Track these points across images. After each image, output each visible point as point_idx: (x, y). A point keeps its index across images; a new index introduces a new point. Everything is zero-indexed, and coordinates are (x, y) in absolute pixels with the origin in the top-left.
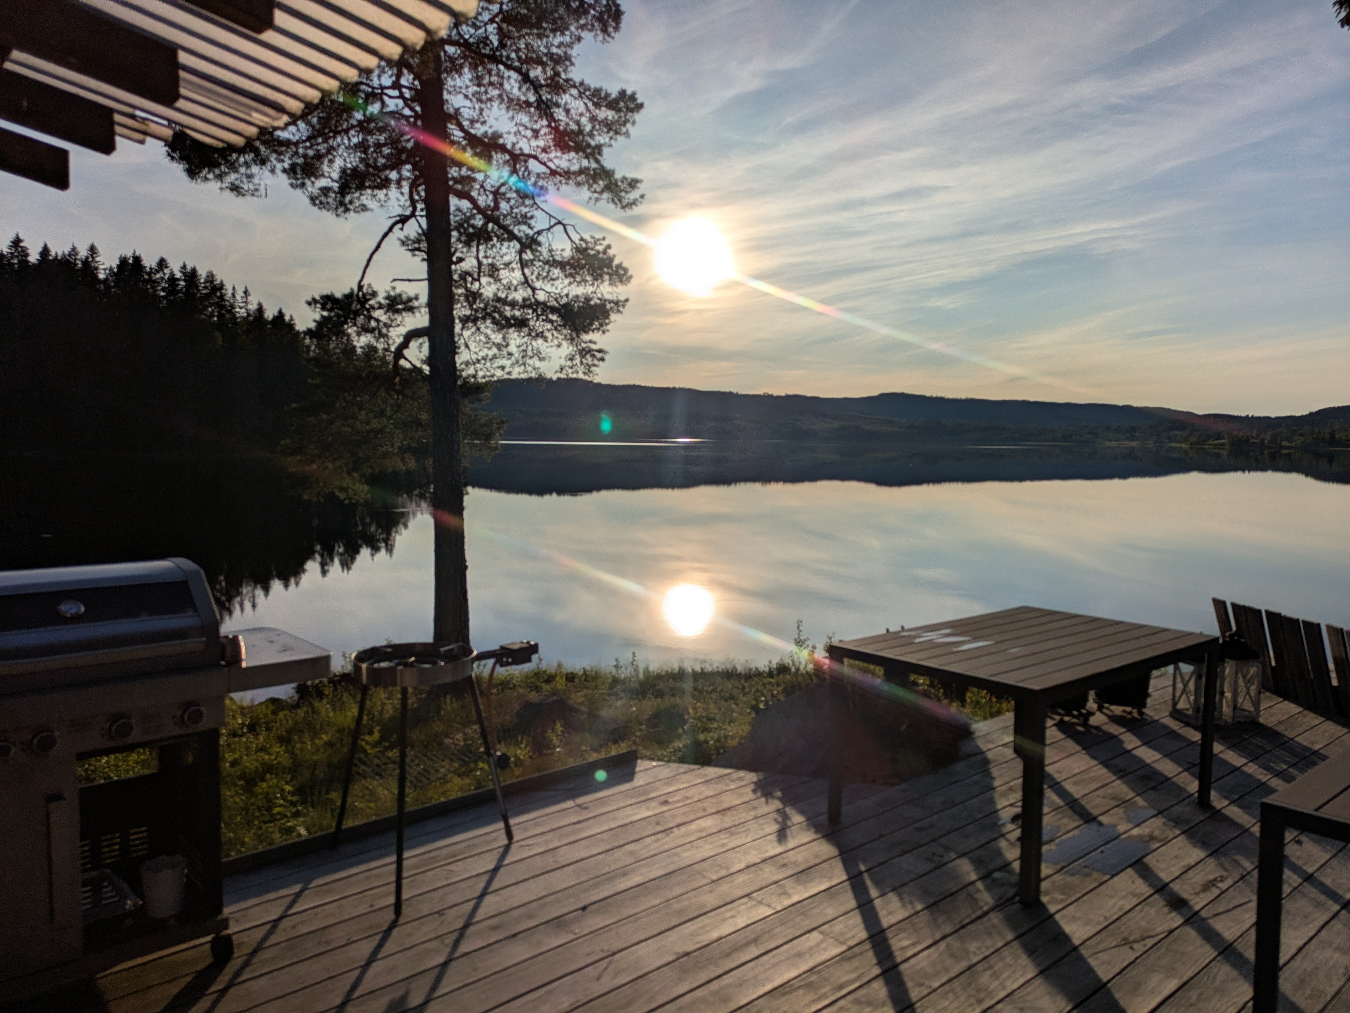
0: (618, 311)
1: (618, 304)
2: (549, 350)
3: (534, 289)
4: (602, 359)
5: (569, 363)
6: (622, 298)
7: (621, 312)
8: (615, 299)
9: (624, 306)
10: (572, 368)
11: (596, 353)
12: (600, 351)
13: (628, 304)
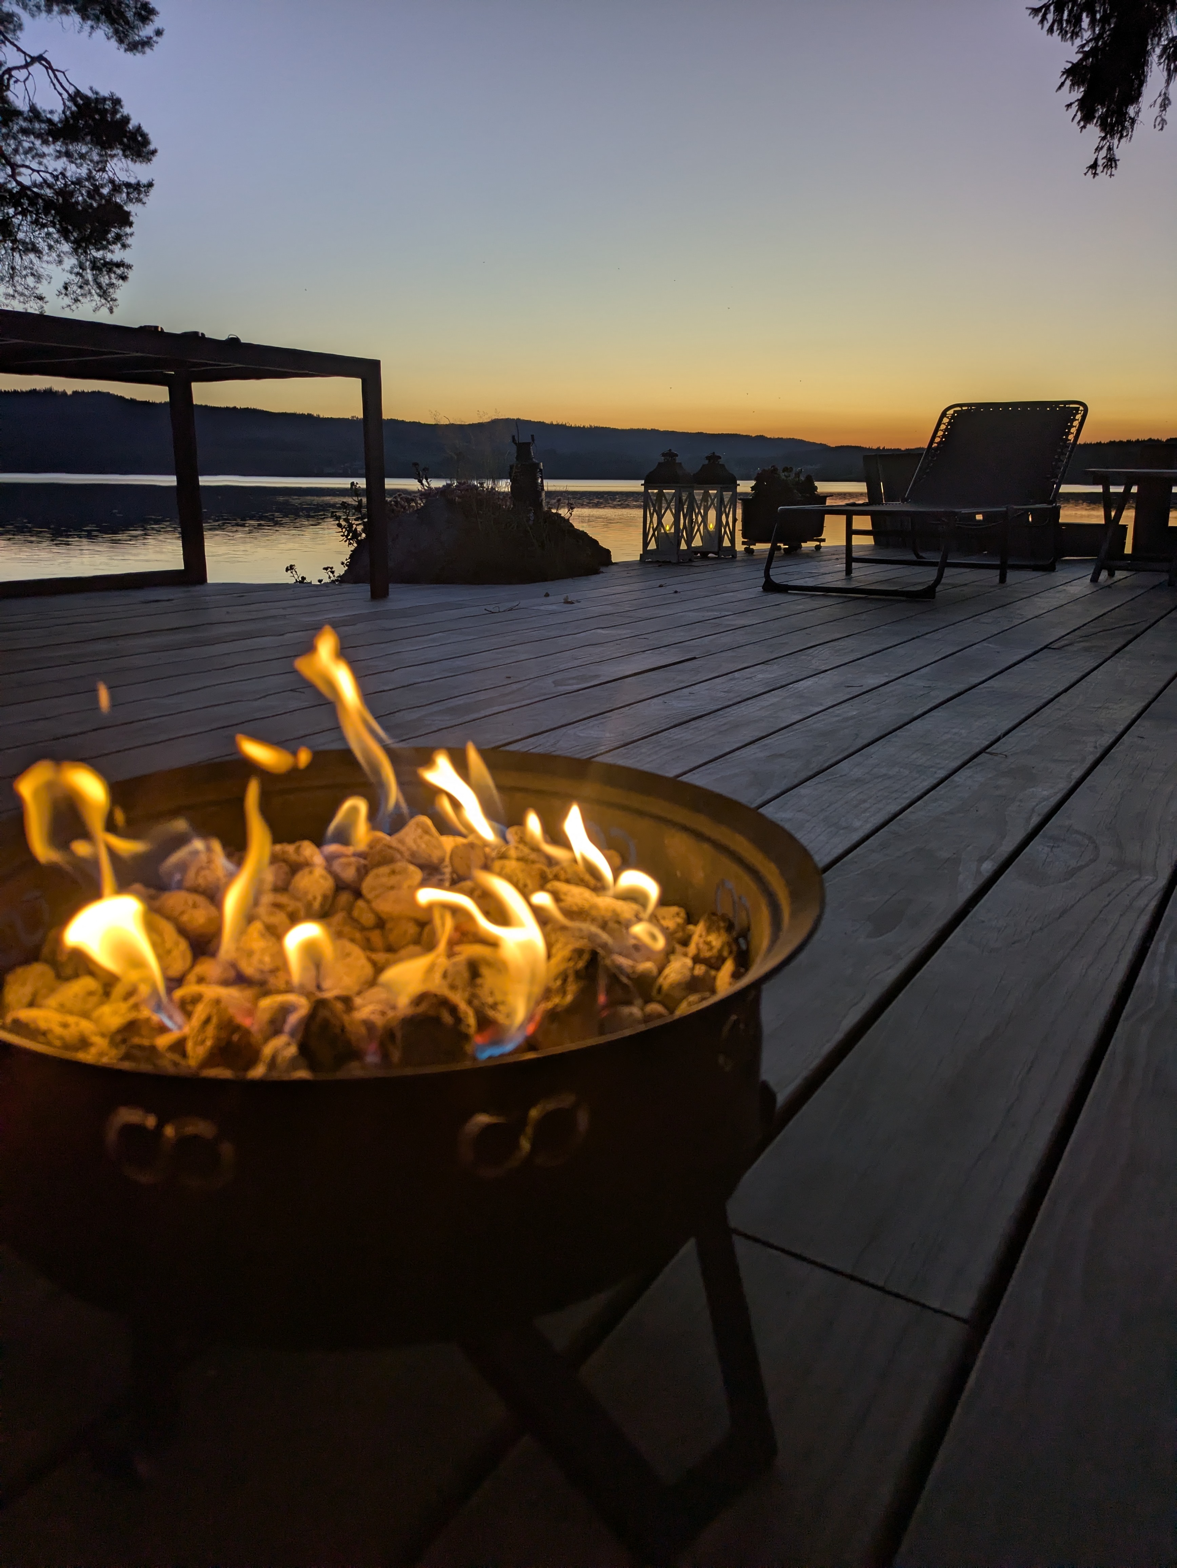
0: (139, 200)
1: (138, 190)
2: (45, 265)
3: (14, 166)
4: (124, 278)
5: (77, 279)
6: (144, 181)
7: (144, 203)
8: (133, 181)
9: (147, 192)
10: (81, 287)
11: (115, 269)
12: (119, 265)
13: (153, 191)
